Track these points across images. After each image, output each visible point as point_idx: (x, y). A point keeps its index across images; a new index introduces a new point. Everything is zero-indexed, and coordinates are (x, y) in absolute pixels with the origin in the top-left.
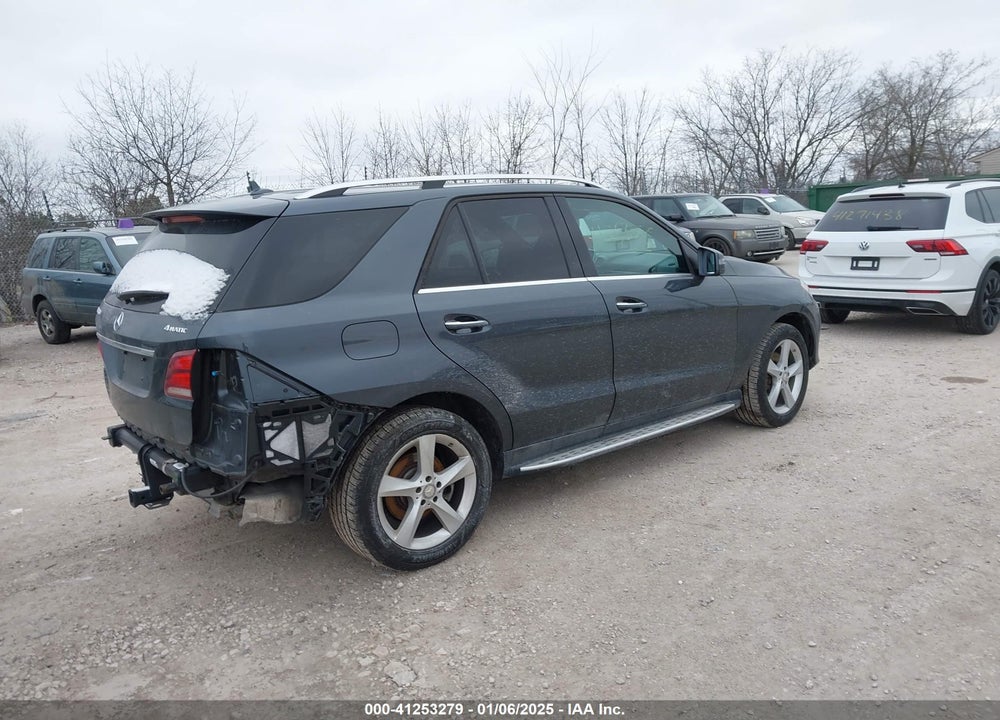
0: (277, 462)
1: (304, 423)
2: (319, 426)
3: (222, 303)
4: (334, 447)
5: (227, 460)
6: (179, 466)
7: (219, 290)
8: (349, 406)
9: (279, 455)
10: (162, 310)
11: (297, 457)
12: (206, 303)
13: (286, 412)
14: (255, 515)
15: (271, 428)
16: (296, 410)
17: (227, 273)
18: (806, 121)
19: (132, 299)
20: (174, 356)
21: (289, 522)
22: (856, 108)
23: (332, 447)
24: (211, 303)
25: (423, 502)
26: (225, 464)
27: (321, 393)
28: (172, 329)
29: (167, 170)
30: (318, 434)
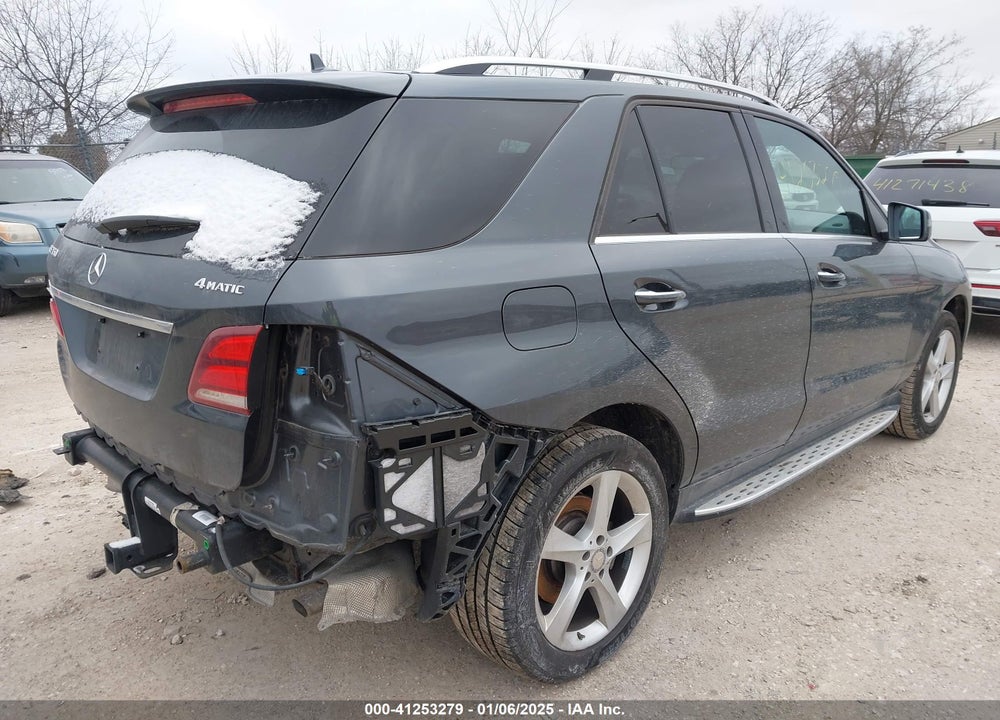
0: (400, 529)
1: (445, 458)
2: (468, 464)
3: (308, 242)
4: (487, 499)
5: (305, 520)
6: (203, 518)
7: (303, 218)
8: (510, 430)
9: (404, 517)
10: (187, 251)
11: (431, 517)
12: (278, 241)
13: (420, 441)
14: (343, 610)
15: (395, 469)
16: (436, 438)
17: (315, 188)
18: (777, 89)
19: (123, 232)
20: (214, 334)
21: (397, 618)
22: (825, 80)
23: (482, 498)
24: (289, 241)
25: (588, 575)
26: (302, 527)
27: (473, 408)
28: (211, 285)
29: (66, 92)
30: (464, 476)
